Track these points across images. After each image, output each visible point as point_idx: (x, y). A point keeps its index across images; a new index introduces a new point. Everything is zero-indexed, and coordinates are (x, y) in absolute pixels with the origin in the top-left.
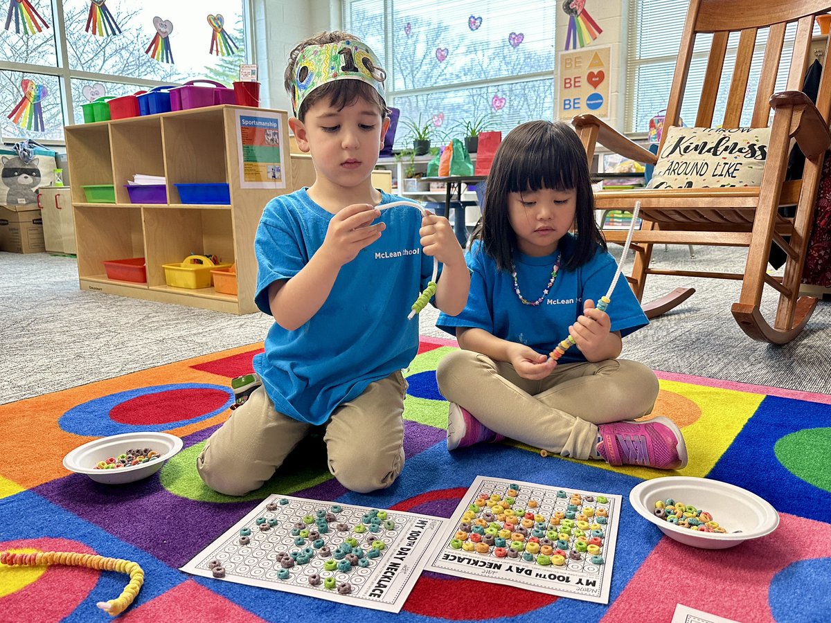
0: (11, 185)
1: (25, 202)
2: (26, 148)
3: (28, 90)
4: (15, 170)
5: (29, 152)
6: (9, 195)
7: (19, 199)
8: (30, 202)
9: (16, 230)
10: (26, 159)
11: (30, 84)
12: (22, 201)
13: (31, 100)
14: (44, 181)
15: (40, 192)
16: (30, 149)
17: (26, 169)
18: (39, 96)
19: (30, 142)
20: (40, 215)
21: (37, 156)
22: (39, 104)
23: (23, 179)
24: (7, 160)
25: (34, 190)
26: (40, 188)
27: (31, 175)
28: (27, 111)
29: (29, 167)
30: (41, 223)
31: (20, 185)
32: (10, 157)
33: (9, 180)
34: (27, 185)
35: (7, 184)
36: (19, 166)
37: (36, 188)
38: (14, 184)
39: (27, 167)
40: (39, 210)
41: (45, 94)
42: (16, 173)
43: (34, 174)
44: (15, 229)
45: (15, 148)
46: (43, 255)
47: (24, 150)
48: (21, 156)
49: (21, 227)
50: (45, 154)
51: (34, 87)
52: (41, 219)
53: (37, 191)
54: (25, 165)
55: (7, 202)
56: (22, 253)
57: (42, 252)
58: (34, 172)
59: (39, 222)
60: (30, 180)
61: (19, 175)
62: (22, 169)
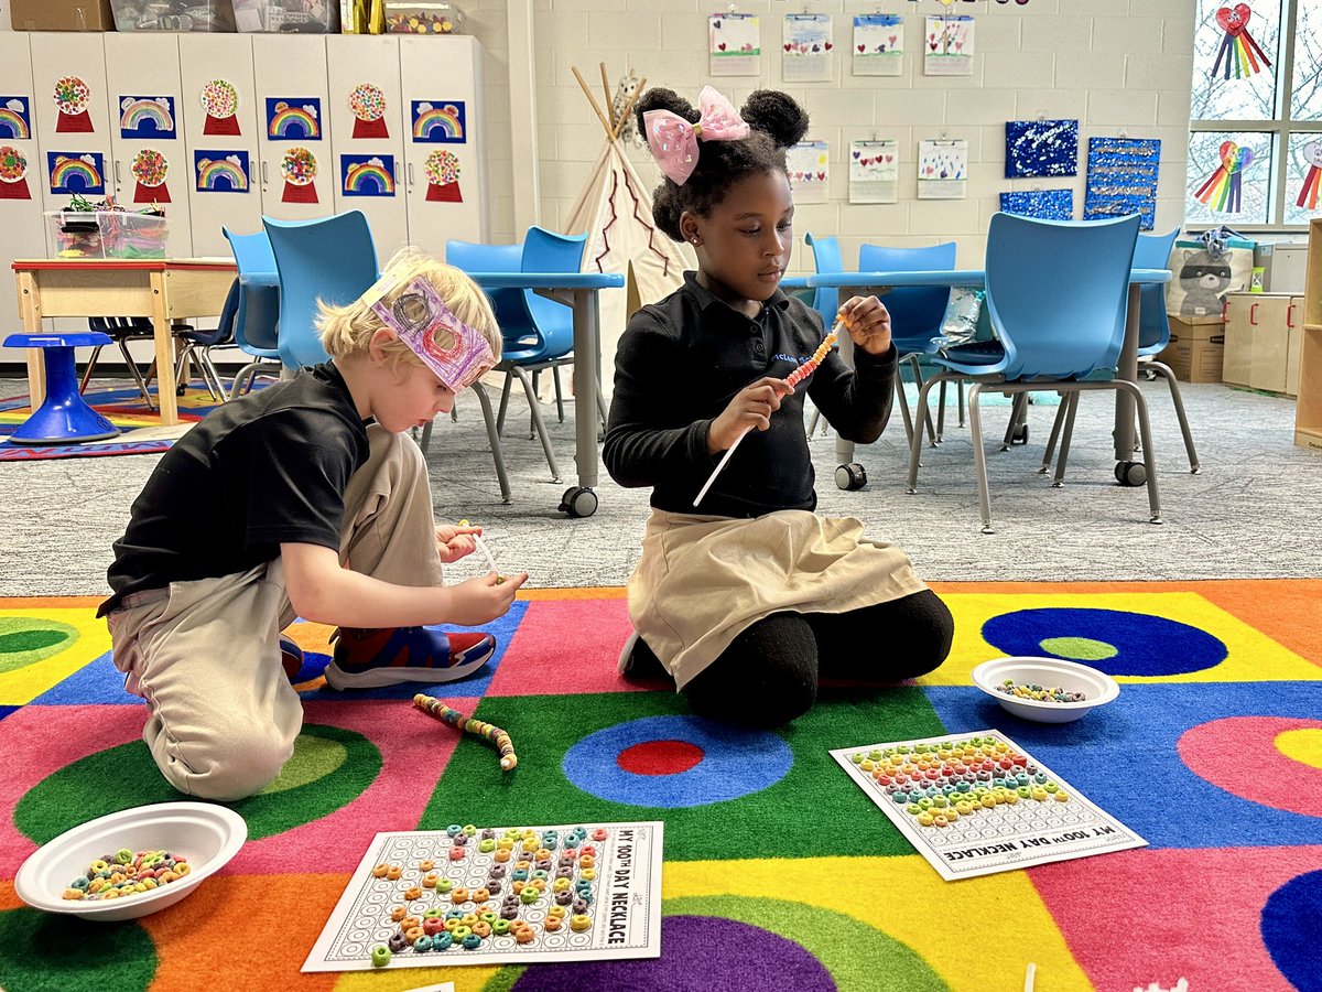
0: (1189, 289)
1: (1204, 313)
2: (1218, 239)
3: (1228, 155)
4: (1199, 268)
5: (1221, 244)
6: (1184, 302)
7: (1197, 309)
8: (1210, 312)
9: (1188, 350)
10: (1217, 253)
11: (1231, 147)
12: (1201, 311)
13: (1230, 169)
14: (1235, 284)
15: (1229, 299)
16: (1223, 240)
17: (1212, 267)
18: (1240, 164)
19: (1224, 229)
20: (1223, 331)
21: (1230, 250)
22: (1239, 175)
23: (1208, 282)
24: (1190, 256)
25: (1219, 296)
26: (1228, 294)
27: (1218, 275)
28: (1222, 185)
29: (1218, 265)
30: (1223, 343)
31: (1202, 288)
32: (1195, 251)
33: (1189, 282)
34: (1211, 290)
35: (1185, 288)
36: (1204, 262)
37: (1222, 293)
38: (1195, 287)
39: (1214, 265)
40: (1222, 325)
41: (1249, 159)
42: (1200, 273)
43: (1223, 274)
44: (1185, 349)
45: (1204, 239)
46: (1218, 387)
47: (1216, 241)
48: (1210, 249)
49: (1194, 346)
50: (1242, 246)
51: (1236, 151)
52: (1223, 337)
53: (1223, 298)
54: (1213, 261)
55: (1182, 311)
56: (1189, 382)
57: (1215, 382)
58: (1223, 272)
59: (1219, 340)
60: (1217, 281)
61: (1203, 275)
62: (1208, 267)
